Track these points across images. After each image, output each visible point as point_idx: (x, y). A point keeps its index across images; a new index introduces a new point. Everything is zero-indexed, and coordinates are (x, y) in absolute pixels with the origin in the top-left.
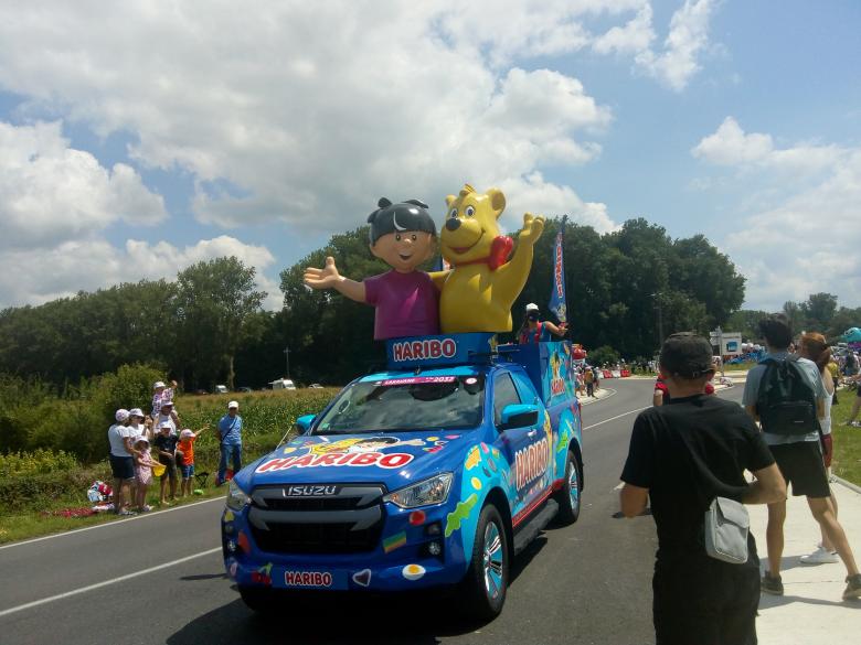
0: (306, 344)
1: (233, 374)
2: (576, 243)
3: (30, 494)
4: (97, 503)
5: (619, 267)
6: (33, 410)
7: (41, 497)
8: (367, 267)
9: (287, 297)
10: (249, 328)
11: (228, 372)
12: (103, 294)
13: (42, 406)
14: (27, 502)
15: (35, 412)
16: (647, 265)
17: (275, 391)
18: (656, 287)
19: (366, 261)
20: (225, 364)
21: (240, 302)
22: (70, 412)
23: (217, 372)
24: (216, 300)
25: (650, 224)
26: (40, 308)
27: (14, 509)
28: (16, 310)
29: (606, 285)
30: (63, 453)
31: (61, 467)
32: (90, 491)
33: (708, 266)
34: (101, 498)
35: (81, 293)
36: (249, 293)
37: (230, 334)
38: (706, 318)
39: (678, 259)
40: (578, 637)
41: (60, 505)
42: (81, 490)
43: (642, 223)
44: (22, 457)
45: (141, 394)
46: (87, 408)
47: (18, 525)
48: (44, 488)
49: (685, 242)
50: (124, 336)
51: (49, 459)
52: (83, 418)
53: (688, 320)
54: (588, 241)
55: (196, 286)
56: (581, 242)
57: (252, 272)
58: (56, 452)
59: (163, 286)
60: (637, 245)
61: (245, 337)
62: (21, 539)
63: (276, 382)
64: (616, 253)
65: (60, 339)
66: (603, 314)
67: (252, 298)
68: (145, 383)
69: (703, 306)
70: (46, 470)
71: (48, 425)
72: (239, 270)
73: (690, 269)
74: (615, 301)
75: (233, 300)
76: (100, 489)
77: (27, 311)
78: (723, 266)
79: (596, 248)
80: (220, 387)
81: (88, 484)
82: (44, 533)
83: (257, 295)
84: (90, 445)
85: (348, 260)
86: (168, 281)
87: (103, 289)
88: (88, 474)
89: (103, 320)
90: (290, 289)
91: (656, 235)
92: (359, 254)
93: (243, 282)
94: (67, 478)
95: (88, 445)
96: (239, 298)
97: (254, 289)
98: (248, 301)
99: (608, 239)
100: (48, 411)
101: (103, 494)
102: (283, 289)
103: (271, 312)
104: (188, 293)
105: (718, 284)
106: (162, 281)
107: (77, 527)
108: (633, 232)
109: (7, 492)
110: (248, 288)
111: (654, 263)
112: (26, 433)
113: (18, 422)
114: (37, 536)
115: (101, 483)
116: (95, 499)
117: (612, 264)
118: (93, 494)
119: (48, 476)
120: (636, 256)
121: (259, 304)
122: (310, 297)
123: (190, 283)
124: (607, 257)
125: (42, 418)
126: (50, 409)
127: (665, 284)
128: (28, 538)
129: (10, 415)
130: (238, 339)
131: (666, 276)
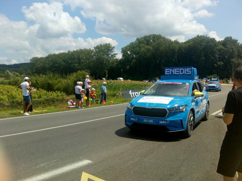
0: (127, 68)
1: (107, 75)
2: (209, 43)
3: (54, 102)
4: (70, 105)
5: (222, 51)
6: (56, 81)
7: (56, 103)
9: (123, 55)
10: (112, 63)
12: (74, 52)
13: (58, 80)
14: (53, 104)
15: (56, 82)
16: (231, 51)
17: (118, 81)
18: (233, 58)
20: (105, 72)
21: (110, 56)
22: (65, 82)
23: (103, 74)
24: (104, 55)
25: (233, 38)
26: (57, 54)
27: (50, 105)
28: (52, 54)
29: (217, 56)
30: (62, 92)
31: (62, 96)
32: (68, 102)
34: (71, 104)
35: (69, 51)
36: (113, 53)
37: (107, 64)
39: (241, 50)
40: (192, 152)
41: (61, 105)
42: (66, 102)
43: (231, 38)
44: (52, 93)
45: (83, 78)
46: (69, 81)
47: (50, 109)
48: (57, 100)
50: (79, 63)
51: (59, 93)
52: (68, 84)
55: (99, 50)
56: (211, 43)
57: (114, 47)
58: (61, 92)
59: (90, 50)
60: (228, 45)
61: (111, 66)
62: (51, 112)
63: (118, 78)
64: (222, 46)
65: (63, 63)
66: (215, 65)
67: (113, 55)
68: (84, 76)
70: (58, 96)
71: (59, 85)
72: (110, 47)
74: (219, 61)
75: (108, 55)
76: (71, 102)
77: (54, 55)
79: (215, 44)
80: (104, 79)
81: (68, 100)
82: (56, 112)
83: (115, 54)
85: (141, 45)
86: (91, 49)
88: (68, 98)
89: (74, 59)
90: (124, 53)
91: (235, 42)
92: (144, 44)
93: (111, 50)
94: (63, 98)
95: (69, 91)
96: (110, 54)
97: (114, 52)
98: (112, 56)
99: (219, 42)
100: (59, 82)
101: (72, 103)
102: (122, 53)
103: (118, 59)
104: (97, 52)
106: (90, 49)
108: (228, 40)
109: (48, 101)
110: (113, 52)
111: (232, 49)
112: (54, 87)
113: (52, 84)
115: (71, 100)
116: (70, 104)
117: (220, 50)
118: (69, 103)
119: (58, 97)
120: (227, 48)
121: (115, 56)
122: (129, 55)
123: (97, 50)
124: (219, 48)
125: (58, 83)
126: (60, 81)
127: (236, 57)
128: (52, 112)
129: (50, 82)
130: (109, 66)
131: (236, 54)
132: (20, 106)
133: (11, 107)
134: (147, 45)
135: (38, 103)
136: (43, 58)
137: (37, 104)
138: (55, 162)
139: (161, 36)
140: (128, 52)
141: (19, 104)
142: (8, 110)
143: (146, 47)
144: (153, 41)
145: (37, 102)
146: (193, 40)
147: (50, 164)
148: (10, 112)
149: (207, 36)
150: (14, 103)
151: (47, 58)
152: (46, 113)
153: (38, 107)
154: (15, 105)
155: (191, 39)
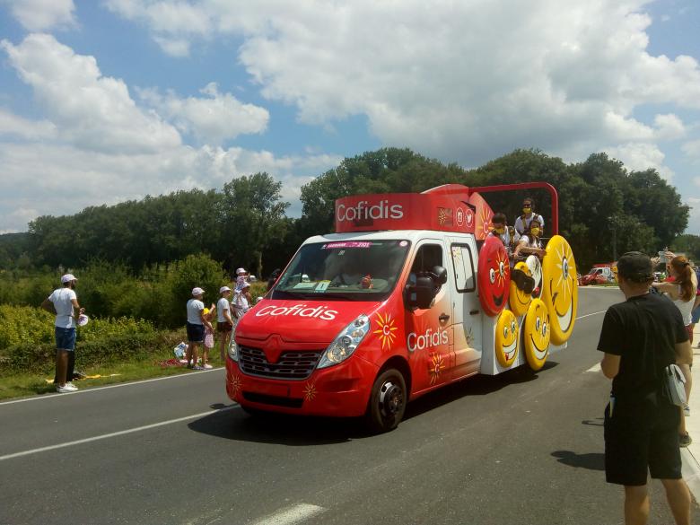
1: (261, 267)
2: (547, 171)
3: (134, 348)
5: (582, 195)
6: (116, 286)
7: (142, 350)
8: (370, 185)
9: (305, 207)
10: (274, 231)
11: (258, 265)
12: (164, 199)
13: (123, 284)
14: (132, 354)
15: (118, 288)
16: (605, 192)
18: (612, 211)
19: (370, 180)
20: (256, 259)
21: (268, 210)
22: (147, 290)
23: (249, 264)
24: (251, 207)
25: (610, 158)
26: (113, 207)
27: (123, 358)
28: (96, 208)
29: (571, 209)
30: (143, 320)
32: (176, 349)
33: (659, 196)
35: (148, 197)
36: (276, 203)
37: (261, 234)
38: (653, 239)
39: (632, 189)
42: (170, 347)
43: (603, 156)
44: (111, 322)
45: (202, 278)
46: (159, 287)
47: (128, 370)
48: (145, 344)
49: (639, 174)
50: (178, 232)
51: (133, 324)
52: (156, 295)
53: (639, 241)
54: (557, 170)
55: (237, 194)
56: (551, 171)
57: (278, 185)
58: (137, 319)
60: (598, 175)
61: (271, 238)
62: (135, 380)
64: (581, 181)
65: (129, 233)
67: (278, 207)
68: (204, 269)
69: (652, 229)
70: (132, 331)
71: (128, 299)
72: (269, 184)
73: (641, 197)
74: (576, 221)
75: (263, 208)
77: (103, 209)
78: (672, 196)
79: (562, 176)
81: (175, 343)
82: (151, 377)
83: (282, 205)
84: (160, 315)
85: (355, 179)
86: (217, 192)
87: (164, 195)
88: (174, 335)
89: (163, 220)
90: (308, 200)
91: (614, 168)
92: (364, 175)
93: (272, 194)
94: (160, 337)
96: (268, 206)
97: (280, 200)
98: (275, 209)
99: (572, 169)
100: (128, 289)
102: (302, 200)
103: (292, 219)
104: (230, 201)
105: (665, 212)
107: (173, 374)
108: (598, 164)
109: (118, 345)
110: (275, 199)
111: (609, 187)
112: (111, 304)
113: (106, 296)
114: (146, 379)
116: (180, 355)
117: (576, 191)
118: (178, 351)
119: (148, 335)
120: (598, 185)
121: (283, 211)
122: (323, 208)
123: (232, 193)
124: (572, 185)
125: (124, 293)
126: (129, 286)
127: (621, 209)
128: (141, 379)
129: (100, 290)
130: (266, 240)
131: (621, 202)
132: (41, 364)
133: (14, 368)
134: (374, 178)
135: (92, 352)
136: (69, 217)
137: (87, 355)
138: (220, 514)
139: (412, 152)
140: (321, 199)
141: (38, 358)
142: (7, 375)
143: (371, 183)
144: (390, 166)
145: (87, 351)
146: (502, 163)
147: (209, 520)
148: (13, 381)
149: (540, 154)
150: (21, 355)
151: (80, 218)
152: (123, 381)
153: (90, 364)
154: (25, 360)
155: (496, 162)
